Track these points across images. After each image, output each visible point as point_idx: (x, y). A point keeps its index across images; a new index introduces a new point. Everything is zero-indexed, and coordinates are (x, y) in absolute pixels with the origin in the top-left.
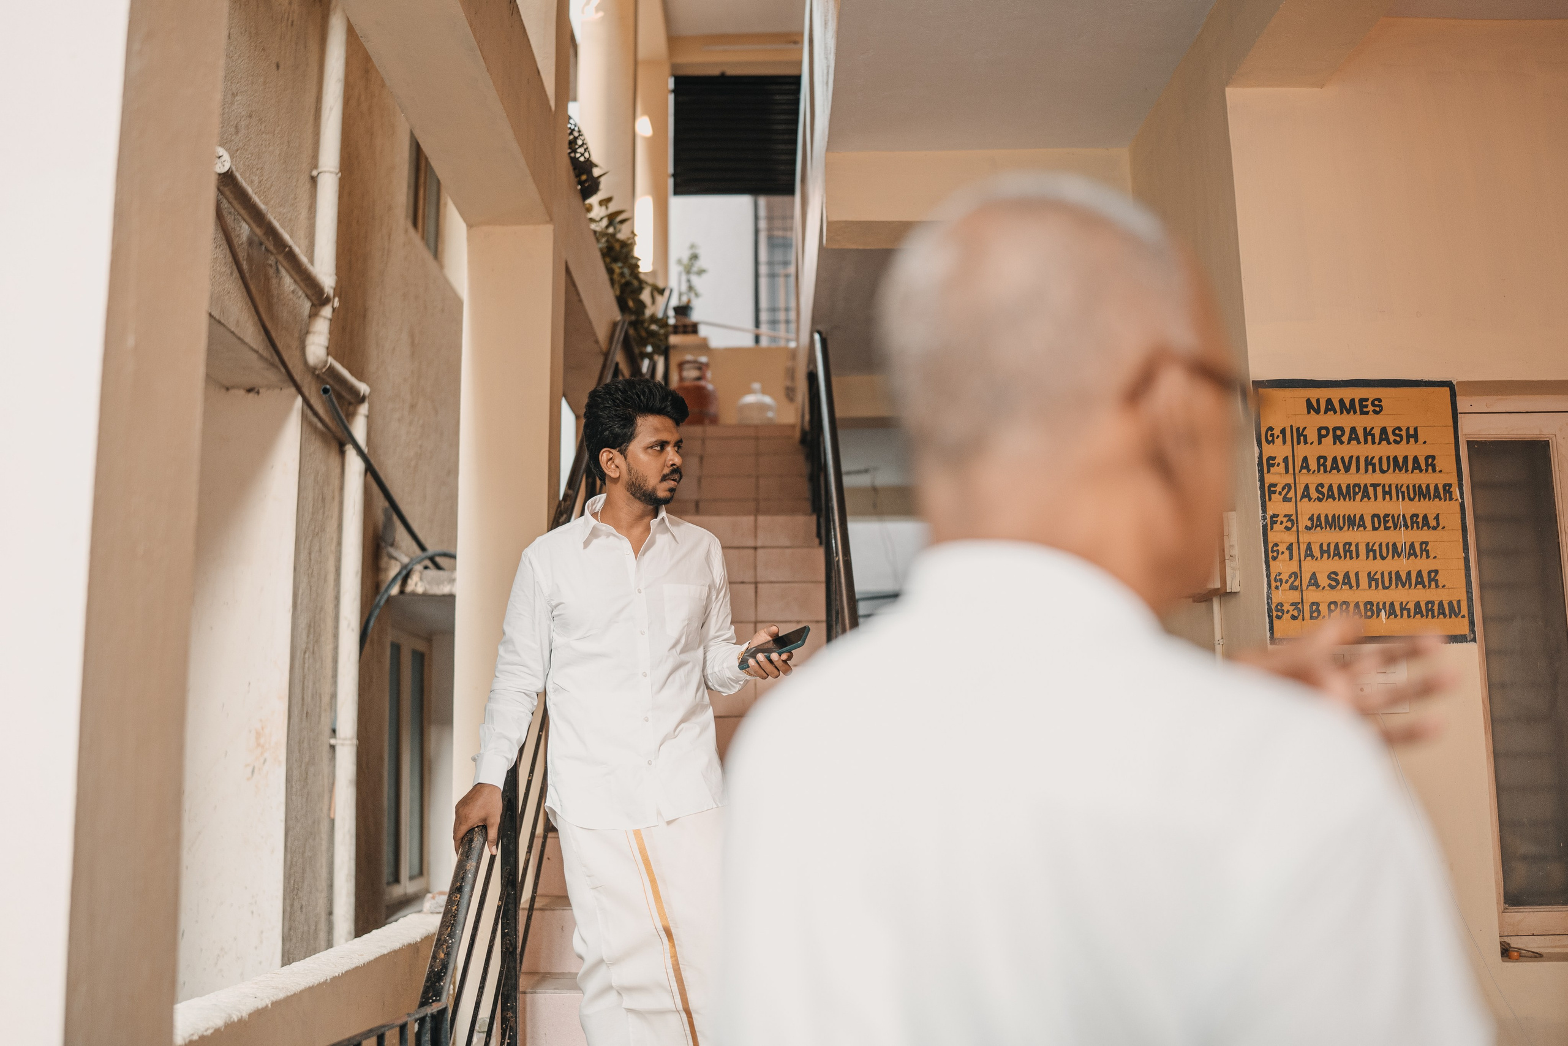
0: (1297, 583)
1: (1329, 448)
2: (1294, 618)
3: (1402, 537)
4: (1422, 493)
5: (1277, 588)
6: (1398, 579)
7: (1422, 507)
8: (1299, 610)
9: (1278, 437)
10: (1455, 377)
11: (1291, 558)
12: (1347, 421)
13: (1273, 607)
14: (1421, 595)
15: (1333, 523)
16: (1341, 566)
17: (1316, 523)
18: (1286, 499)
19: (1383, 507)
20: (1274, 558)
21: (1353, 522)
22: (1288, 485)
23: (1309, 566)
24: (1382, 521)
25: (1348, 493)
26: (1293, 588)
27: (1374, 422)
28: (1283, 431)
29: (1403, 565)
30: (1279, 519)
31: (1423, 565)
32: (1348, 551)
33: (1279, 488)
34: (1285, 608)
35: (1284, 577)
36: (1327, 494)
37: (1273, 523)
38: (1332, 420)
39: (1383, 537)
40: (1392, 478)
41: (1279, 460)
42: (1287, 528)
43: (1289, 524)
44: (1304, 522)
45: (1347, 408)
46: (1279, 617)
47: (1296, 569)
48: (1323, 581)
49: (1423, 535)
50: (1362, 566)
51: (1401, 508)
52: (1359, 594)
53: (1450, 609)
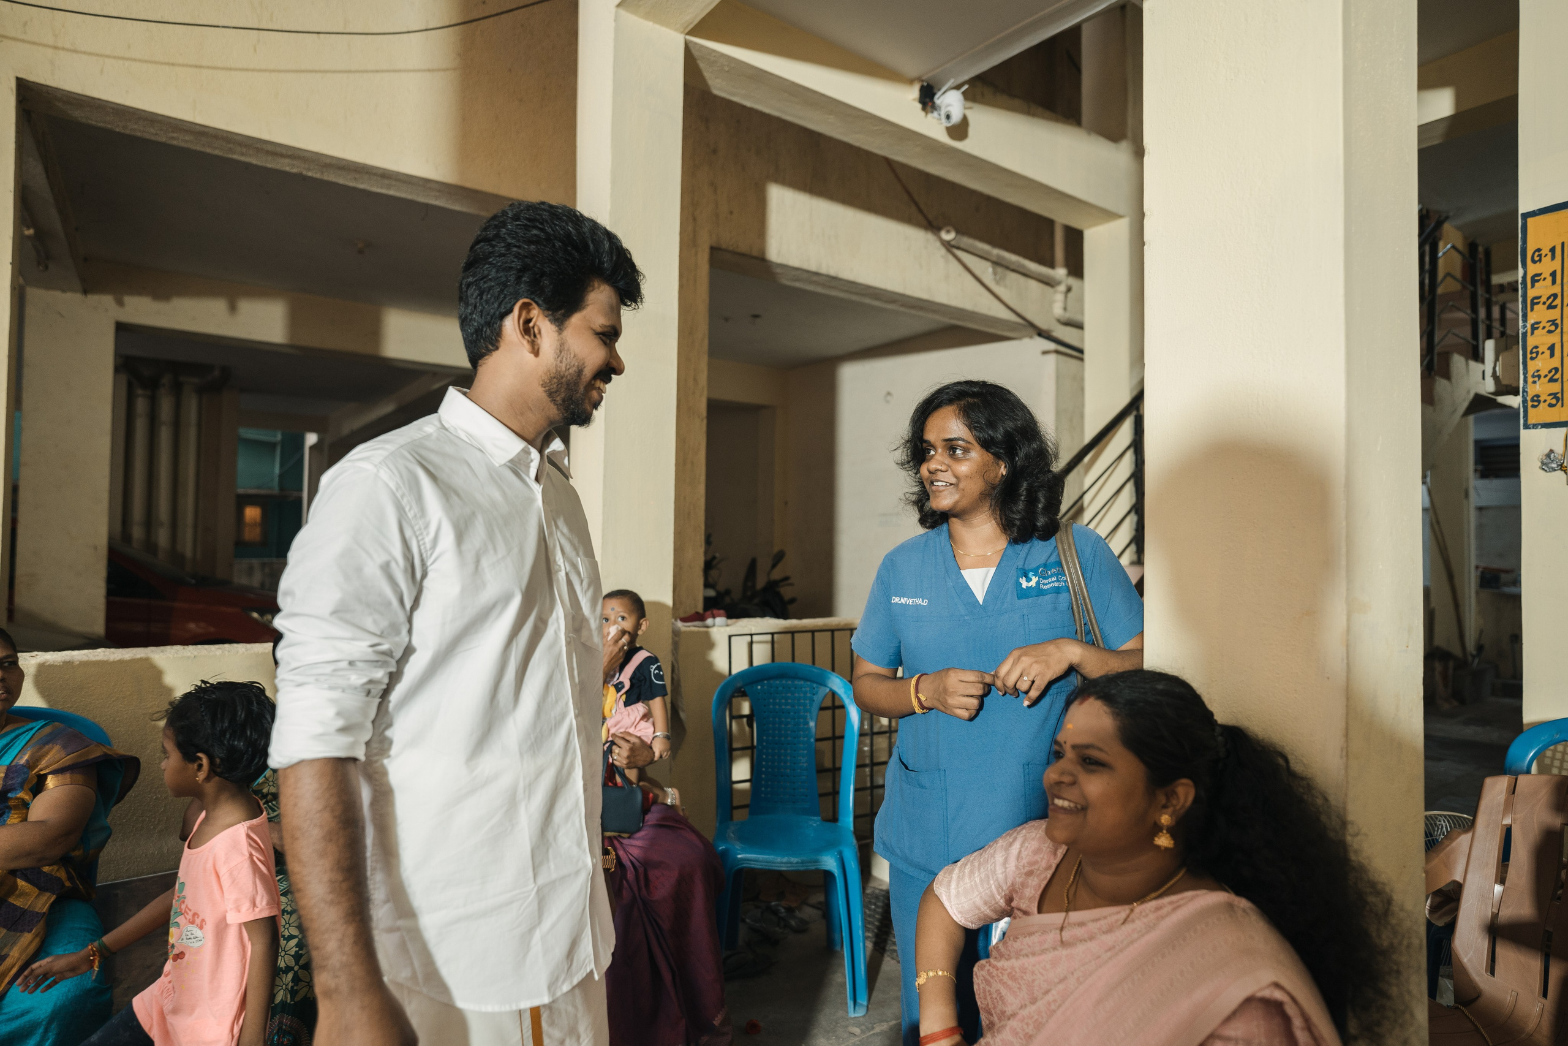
0: (1558, 376)
2: (1551, 405)
5: (1534, 382)
8: (1558, 400)
9: (1546, 255)
11: (1552, 355)
13: (1529, 398)
18: (1550, 307)
20: (1532, 359)
22: (1555, 296)
26: (1552, 380)
28: (1553, 250)
30: (1541, 325)
33: (1543, 299)
34: (1542, 399)
35: (1542, 373)
37: (1534, 328)
41: (1546, 274)
42: (1550, 332)
43: (1553, 328)
46: (1533, 406)
47: (1558, 365)
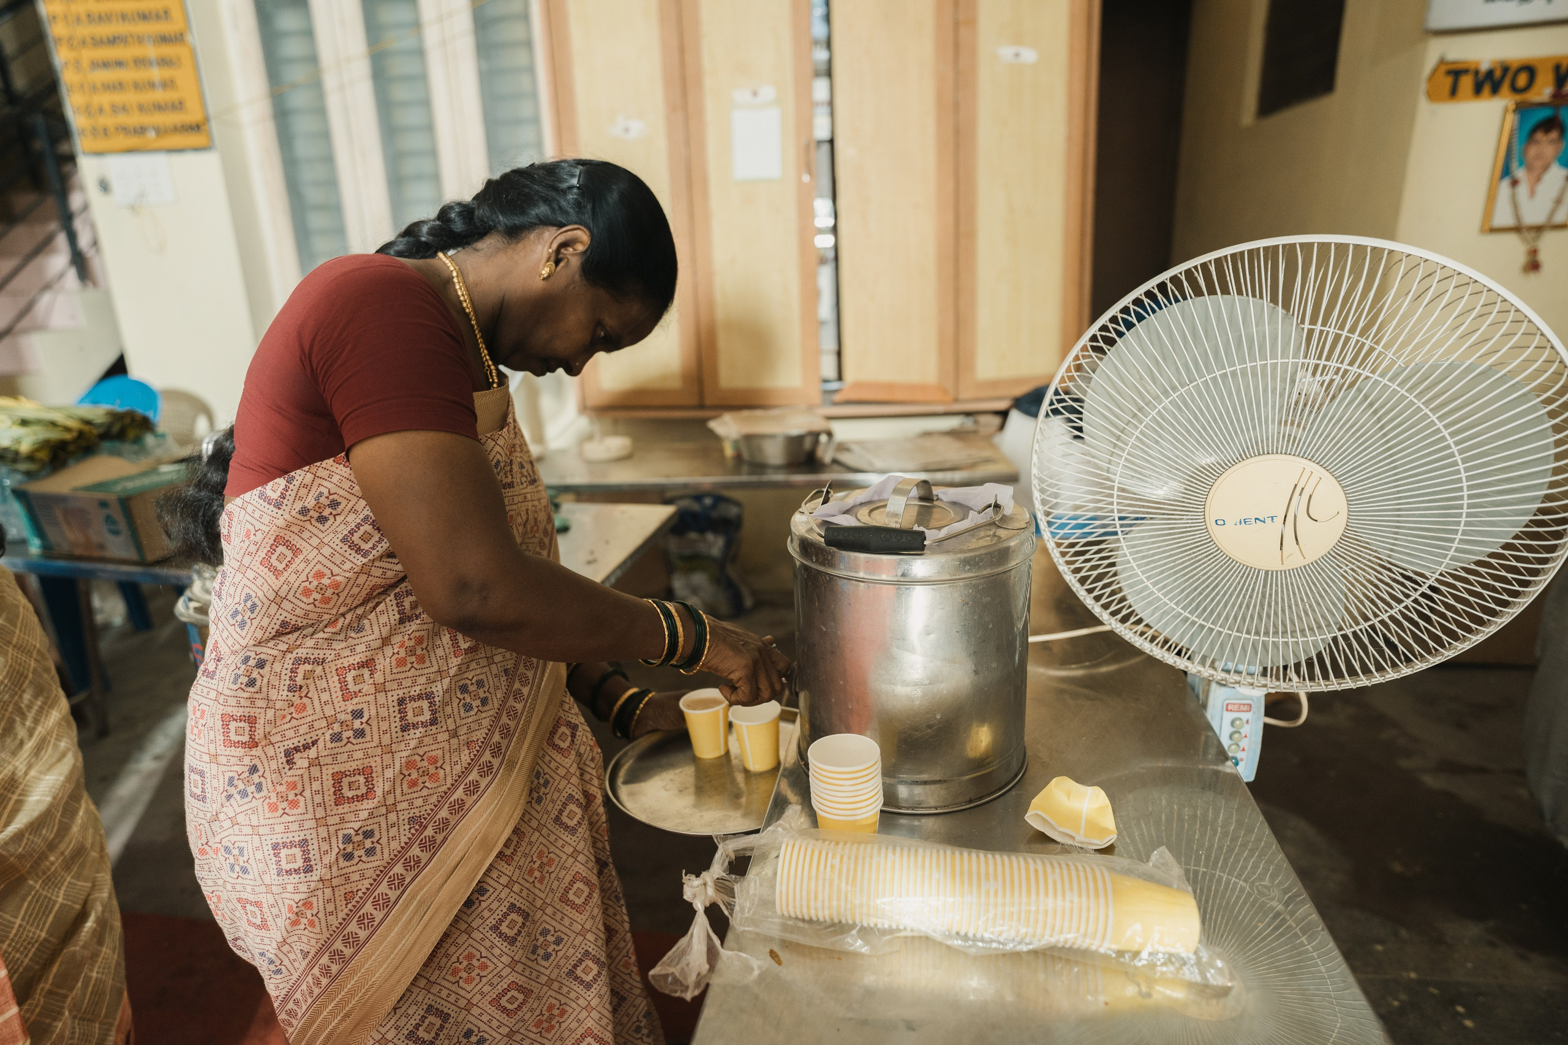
0: (91, 112)
1: (94, 6)
3: (157, 74)
4: (164, 39)
6: (159, 107)
7: (168, 50)
8: (96, 133)
11: (83, 93)
14: (176, 118)
15: (106, 65)
16: (119, 98)
18: (74, 50)
19: (137, 51)
21: (119, 64)
24: (141, 62)
25: (113, 41)
26: (88, 115)
29: (160, 95)
30: (71, 64)
31: (174, 95)
32: (121, 86)
34: (86, 131)
35: (82, 108)
36: (98, 42)
39: (141, 75)
40: (143, 28)
42: (78, 72)
44: (85, 64)
48: (107, 108)
49: (171, 72)
50: (130, 98)
51: (152, 51)
52: (134, 119)
53: (195, 128)
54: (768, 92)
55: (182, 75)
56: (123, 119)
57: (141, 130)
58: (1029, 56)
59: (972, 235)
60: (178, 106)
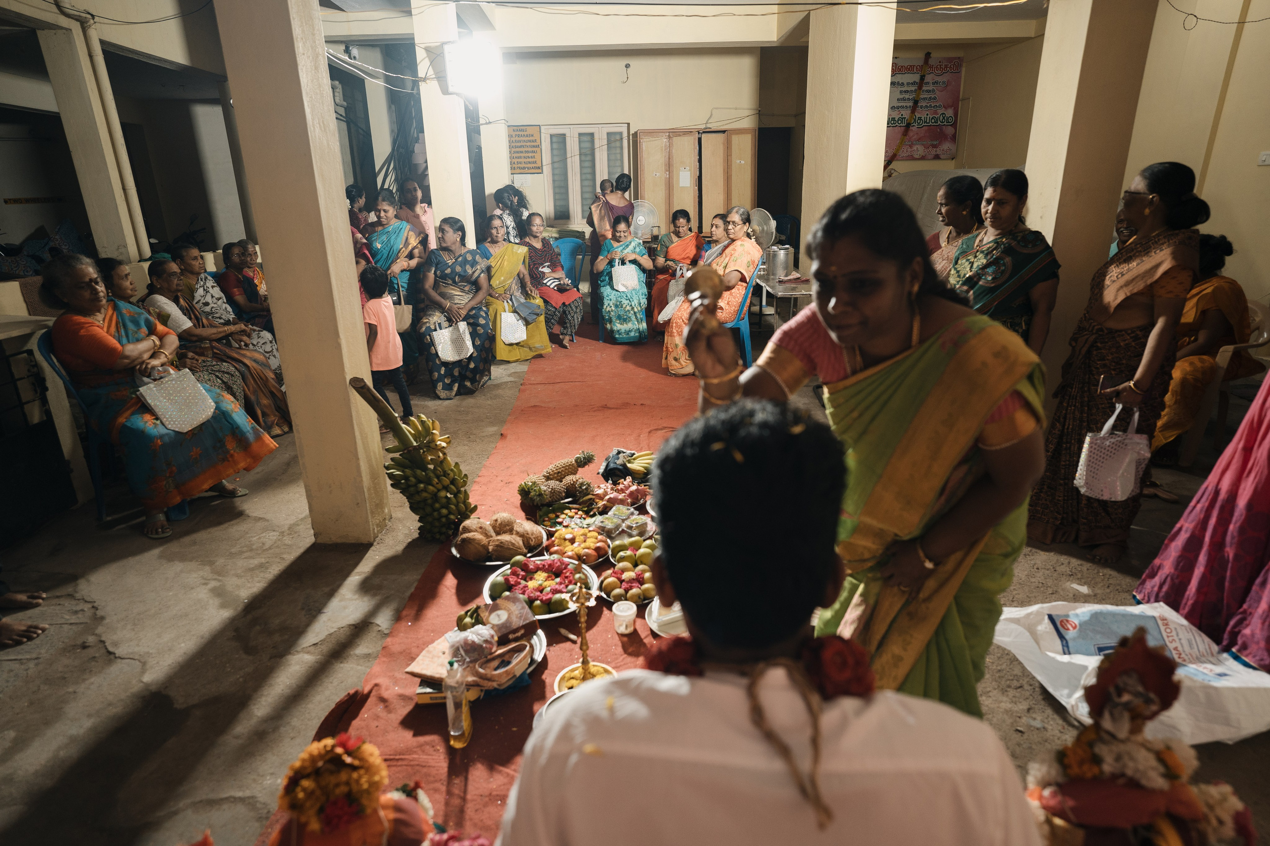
0: (511, 163)
1: (517, 138)
3: (530, 155)
4: (534, 146)
6: (530, 163)
7: (534, 149)
10: (540, 124)
12: (520, 133)
14: (533, 165)
15: (518, 152)
16: (519, 160)
17: (515, 152)
19: (526, 149)
21: (521, 152)
22: (510, 145)
23: (513, 160)
24: (527, 152)
25: (520, 147)
27: (525, 133)
29: (530, 160)
31: (534, 160)
32: (520, 157)
36: (517, 147)
38: (517, 133)
39: (527, 155)
40: (528, 144)
45: (521, 131)
48: (516, 163)
49: (534, 154)
50: (523, 160)
51: (530, 149)
52: (523, 165)
53: (539, 168)
54: (688, 168)
55: (537, 156)
56: (519, 165)
57: (524, 168)
58: (743, 162)
59: (731, 199)
60: (536, 162)
